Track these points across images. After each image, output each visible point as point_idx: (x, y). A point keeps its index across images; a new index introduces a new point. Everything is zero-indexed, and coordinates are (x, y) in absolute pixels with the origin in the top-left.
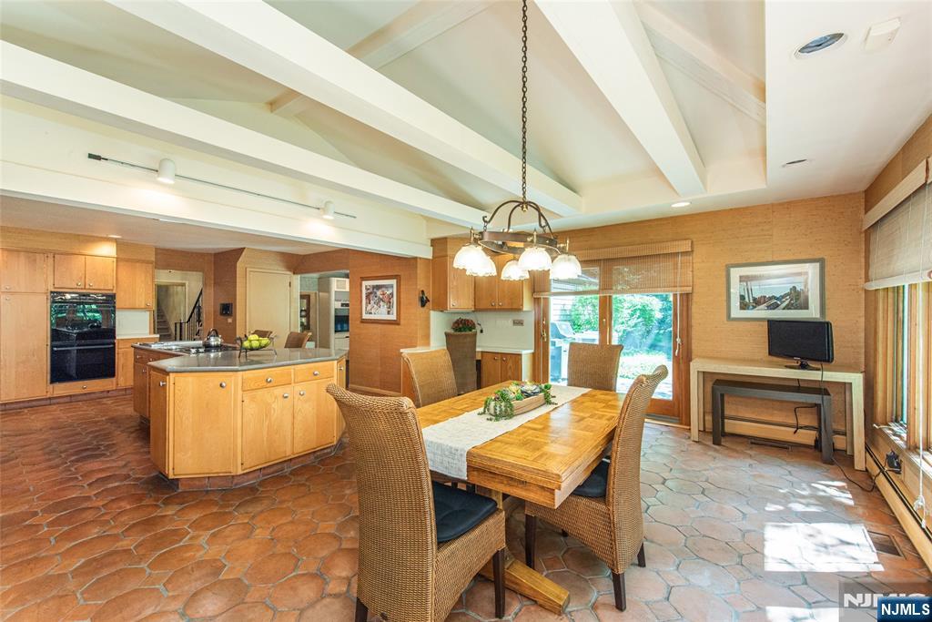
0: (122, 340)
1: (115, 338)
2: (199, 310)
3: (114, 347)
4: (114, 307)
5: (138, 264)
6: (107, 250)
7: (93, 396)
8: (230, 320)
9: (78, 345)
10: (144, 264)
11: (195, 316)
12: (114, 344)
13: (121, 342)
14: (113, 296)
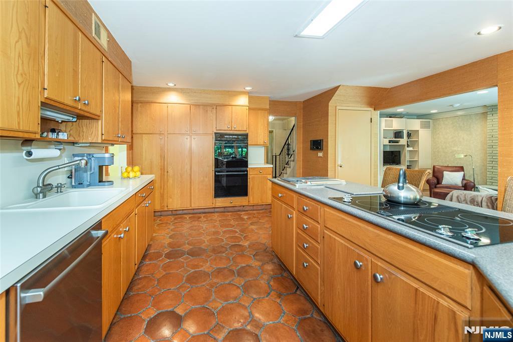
0: (252, 168)
1: (247, 167)
2: (288, 147)
3: (247, 174)
4: (247, 143)
5: (259, 111)
6: (243, 101)
7: (235, 208)
8: (320, 154)
9: (227, 172)
10: (263, 111)
11: (285, 150)
12: (247, 171)
13: (251, 170)
14: (247, 135)
